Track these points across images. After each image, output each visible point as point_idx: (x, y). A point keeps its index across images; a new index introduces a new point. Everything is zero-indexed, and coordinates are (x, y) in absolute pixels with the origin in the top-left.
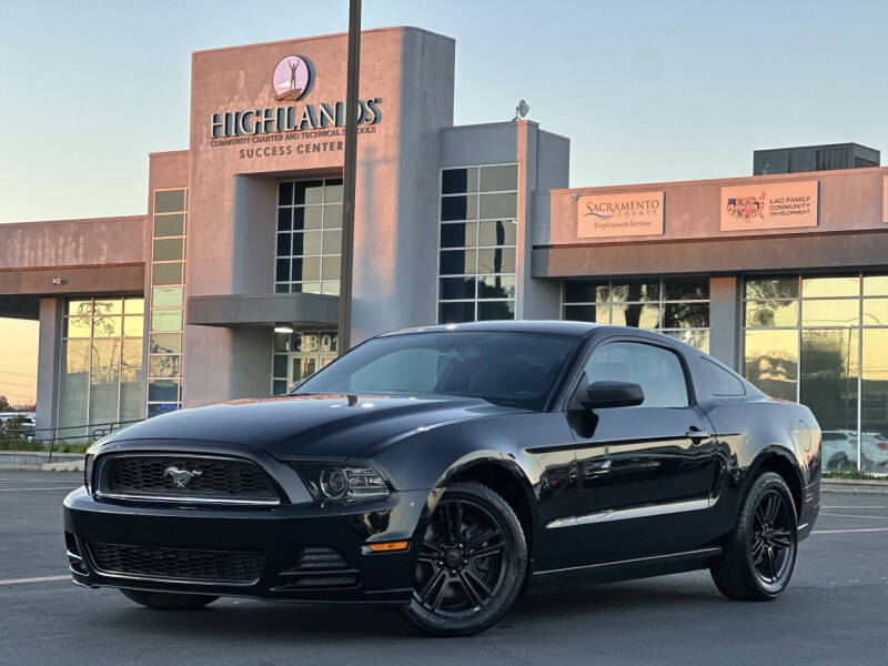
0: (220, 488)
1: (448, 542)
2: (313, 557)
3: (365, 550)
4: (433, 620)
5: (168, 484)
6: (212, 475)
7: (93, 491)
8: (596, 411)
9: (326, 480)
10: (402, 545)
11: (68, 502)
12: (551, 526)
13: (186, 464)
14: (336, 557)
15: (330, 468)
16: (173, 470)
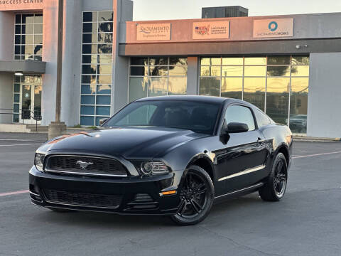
0: (101, 170)
1: (186, 189)
2: (141, 197)
3: (161, 194)
4: (181, 219)
5: (78, 167)
6: (98, 165)
7: (44, 169)
8: (230, 134)
9: (143, 167)
10: (174, 192)
11: (31, 172)
12: (220, 180)
13: (87, 160)
14: (149, 197)
15: (144, 162)
16: (80, 162)
